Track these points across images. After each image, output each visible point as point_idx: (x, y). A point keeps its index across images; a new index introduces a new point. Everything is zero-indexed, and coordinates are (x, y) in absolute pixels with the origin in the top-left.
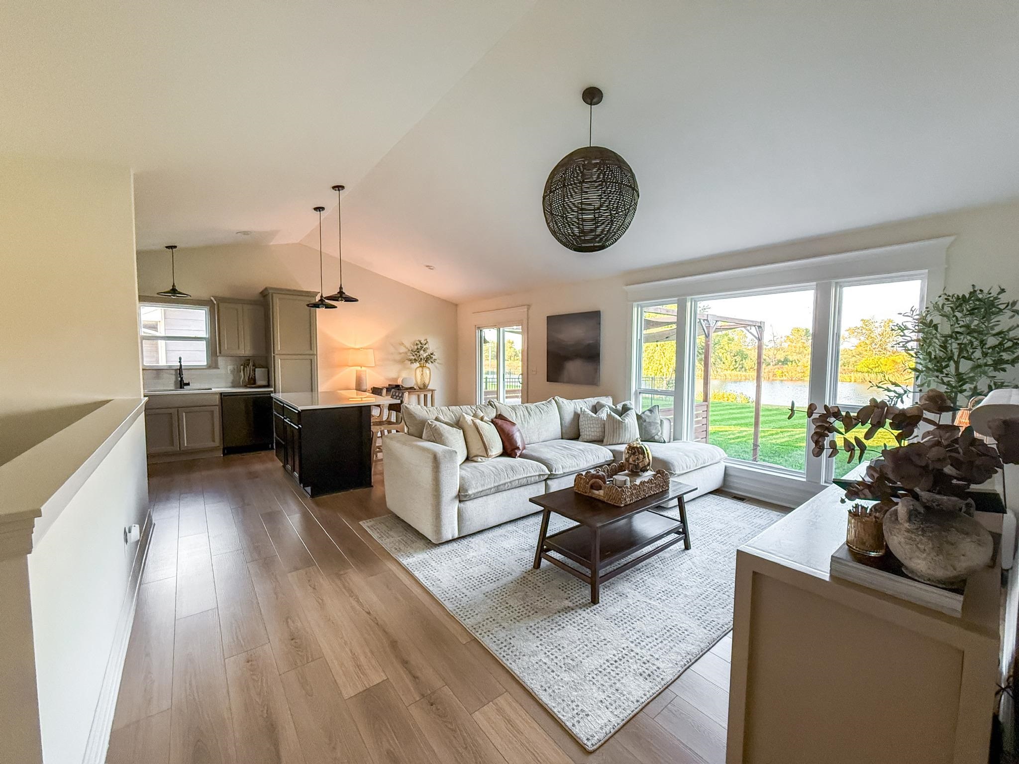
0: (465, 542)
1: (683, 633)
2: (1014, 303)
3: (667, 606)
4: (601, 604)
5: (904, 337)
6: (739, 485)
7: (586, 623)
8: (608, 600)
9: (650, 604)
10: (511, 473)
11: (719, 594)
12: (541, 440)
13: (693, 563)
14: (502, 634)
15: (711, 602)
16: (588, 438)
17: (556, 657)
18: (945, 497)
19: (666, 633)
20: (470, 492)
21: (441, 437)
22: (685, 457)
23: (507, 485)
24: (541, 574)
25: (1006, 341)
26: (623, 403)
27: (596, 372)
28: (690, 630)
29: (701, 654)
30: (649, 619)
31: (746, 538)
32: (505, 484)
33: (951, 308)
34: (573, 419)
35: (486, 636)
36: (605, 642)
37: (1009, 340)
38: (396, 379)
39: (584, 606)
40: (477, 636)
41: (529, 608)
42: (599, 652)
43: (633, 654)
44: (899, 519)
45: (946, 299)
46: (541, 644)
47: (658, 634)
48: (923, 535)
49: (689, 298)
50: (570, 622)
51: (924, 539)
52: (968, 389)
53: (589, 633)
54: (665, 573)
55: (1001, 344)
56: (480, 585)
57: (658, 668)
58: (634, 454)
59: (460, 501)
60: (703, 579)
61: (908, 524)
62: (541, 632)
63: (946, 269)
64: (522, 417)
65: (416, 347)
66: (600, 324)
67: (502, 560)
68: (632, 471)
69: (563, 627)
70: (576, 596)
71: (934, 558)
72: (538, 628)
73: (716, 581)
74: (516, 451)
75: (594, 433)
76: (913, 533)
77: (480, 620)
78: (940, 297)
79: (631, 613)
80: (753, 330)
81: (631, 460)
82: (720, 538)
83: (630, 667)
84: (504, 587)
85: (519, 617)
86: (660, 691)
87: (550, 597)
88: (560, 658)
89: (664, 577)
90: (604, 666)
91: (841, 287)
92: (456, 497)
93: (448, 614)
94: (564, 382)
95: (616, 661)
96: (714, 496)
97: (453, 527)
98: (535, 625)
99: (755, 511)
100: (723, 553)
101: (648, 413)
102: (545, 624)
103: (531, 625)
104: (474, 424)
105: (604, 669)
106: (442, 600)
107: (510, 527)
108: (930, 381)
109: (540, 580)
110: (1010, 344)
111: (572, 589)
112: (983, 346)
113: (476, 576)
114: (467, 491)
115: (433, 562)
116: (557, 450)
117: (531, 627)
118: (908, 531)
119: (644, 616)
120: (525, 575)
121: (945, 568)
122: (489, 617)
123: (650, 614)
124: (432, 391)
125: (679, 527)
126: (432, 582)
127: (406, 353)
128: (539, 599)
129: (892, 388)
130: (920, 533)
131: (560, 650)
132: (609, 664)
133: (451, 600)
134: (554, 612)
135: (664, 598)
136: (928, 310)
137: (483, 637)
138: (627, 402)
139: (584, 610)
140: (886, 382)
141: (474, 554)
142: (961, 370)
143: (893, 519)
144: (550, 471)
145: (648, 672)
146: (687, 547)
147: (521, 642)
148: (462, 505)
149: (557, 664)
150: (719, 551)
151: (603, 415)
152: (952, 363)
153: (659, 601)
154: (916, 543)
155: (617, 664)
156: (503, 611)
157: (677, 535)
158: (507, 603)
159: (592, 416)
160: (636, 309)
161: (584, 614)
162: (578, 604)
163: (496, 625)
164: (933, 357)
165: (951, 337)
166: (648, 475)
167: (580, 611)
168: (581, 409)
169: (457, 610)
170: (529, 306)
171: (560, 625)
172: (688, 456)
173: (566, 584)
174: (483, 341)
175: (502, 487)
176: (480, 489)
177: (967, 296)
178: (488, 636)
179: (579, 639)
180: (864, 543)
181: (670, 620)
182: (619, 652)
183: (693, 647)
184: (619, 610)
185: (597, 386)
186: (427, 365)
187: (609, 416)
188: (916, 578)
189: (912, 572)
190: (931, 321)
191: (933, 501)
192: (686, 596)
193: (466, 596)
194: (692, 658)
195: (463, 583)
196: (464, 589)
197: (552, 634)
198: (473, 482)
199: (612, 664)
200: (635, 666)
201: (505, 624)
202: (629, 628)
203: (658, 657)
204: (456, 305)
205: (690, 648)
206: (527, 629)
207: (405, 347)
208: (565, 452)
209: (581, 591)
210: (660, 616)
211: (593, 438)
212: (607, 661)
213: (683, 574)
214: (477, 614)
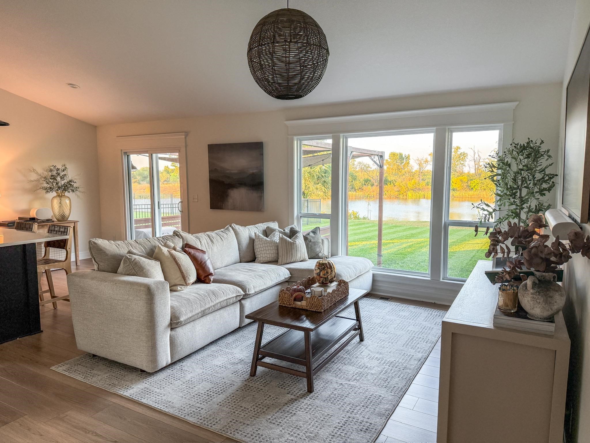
0: (177, 367)
1: (379, 398)
2: (548, 151)
3: (362, 383)
4: (315, 392)
5: (493, 173)
6: (384, 288)
7: (310, 407)
8: (319, 388)
9: (350, 384)
10: (213, 298)
11: (394, 368)
12: (224, 265)
13: (369, 350)
14: (249, 429)
15: (390, 375)
16: (264, 260)
17: (298, 434)
18: (547, 274)
19: (368, 401)
20: (182, 319)
21: (143, 270)
22: (347, 268)
23: (211, 309)
24: (259, 380)
25: (546, 176)
26: (290, 227)
27: (261, 199)
28: (383, 396)
29: (394, 408)
30: (353, 394)
31: (398, 327)
32: (209, 308)
33: (517, 152)
34: (249, 243)
35: (236, 434)
36: (329, 416)
37: (547, 175)
38: (28, 211)
39: (303, 396)
40: (229, 435)
41: (261, 406)
42: (328, 424)
43: (351, 419)
44: (528, 288)
45: (514, 147)
46: (283, 429)
47: (363, 403)
48: (539, 295)
49: (342, 135)
50: (298, 409)
51: (540, 297)
52: (526, 207)
53: (315, 413)
54: (352, 361)
55: (543, 178)
56: (211, 398)
57: (371, 424)
58: (324, 269)
59: (172, 329)
60: (380, 360)
61: (532, 290)
62: (279, 421)
63: (513, 124)
64: (207, 245)
65: (50, 174)
66: (263, 154)
67: (219, 376)
68: (323, 283)
69: (295, 414)
70: (294, 390)
71: (544, 306)
72: (275, 418)
73: (388, 360)
74: (210, 277)
75: (270, 255)
76: (534, 294)
77: (225, 424)
78: (511, 145)
79: (339, 393)
80: (376, 159)
81: (321, 274)
82: (381, 329)
83: (352, 428)
84: (233, 395)
85: (256, 414)
86: (376, 437)
87: (274, 395)
88: (301, 434)
89: (353, 364)
90: (335, 431)
91: (452, 132)
92: (168, 326)
93: (193, 425)
94: (228, 209)
95: (341, 427)
96: (367, 299)
97: (167, 354)
98: (272, 417)
99: (398, 307)
100: (387, 340)
101: (312, 234)
102: (279, 414)
103: (269, 417)
104: (172, 255)
105: (336, 433)
106: (182, 416)
107: (213, 348)
108: (505, 202)
109: (261, 384)
110: (547, 178)
111: (289, 386)
112: (534, 179)
113: (203, 392)
114: (178, 318)
115: (155, 389)
116: (243, 272)
117: (269, 419)
118: (532, 294)
119: (349, 393)
120: (245, 383)
121: (548, 310)
122: (231, 420)
123: (353, 391)
124: (75, 222)
125: (355, 325)
126: (163, 404)
127: (38, 180)
128: (266, 398)
129: (486, 208)
130: (538, 294)
131: (299, 429)
132: (337, 429)
133: (190, 415)
134: (282, 405)
135: (358, 378)
136: (505, 153)
137: (234, 435)
138: (293, 226)
139: (305, 399)
140: (483, 204)
141: (191, 375)
142: (523, 195)
143: (524, 288)
144: (244, 290)
145: (365, 428)
146: (362, 340)
147: (267, 431)
148: (173, 332)
149: (300, 438)
150: (384, 339)
151: (276, 238)
152: (518, 190)
153: (355, 381)
154: (536, 299)
155: (343, 428)
156: (241, 413)
157: (354, 332)
158: (241, 407)
159: (266, 240)
160: (296, 142)
161: (306, 401)
162: (298, 395)
163: (240, 425)
164: (509, 187)
165: (518, 173)
166: (333, 286)
167: (302, 400)
168: (255, 234)
169: (201, 421)
170: (187, 134)
171: (291, 413)
172: (349, 268)
173: (283, 383)
174: (130, 167)
175: (207, 311)
176: (190, 315)
177: (526, 145)
178: (238, 433)
179: (310, 419)
180: (507, 306)
181: (367, 392)
182: (341, 420)
183: (388, 405)
184: (330, 393)
185: (262, 211)
186: (66, 194)
187: (281, 239)
188: (535, 319)
189: (532, 316)
190: (507, 161)
191: (542, 276)
192: (372, 374)
193: (202, 409)
194: (389, 412)
195: (193, 400)
196: (198, 404)
197: (288, 420)
198: (183, 310)
199: (339, 429)
200: (355, 426)
201: (249, 422)
202: (342, 403)
203: (368, 417)
204: (96, 126)
205: (386, 406)
206: (267, 421)
207: (37, 173)
208: (252, 274)
209: (296, 386)
210: (359, 391)
211: (269, 260)
212: (336, 428)
213: (365, 359)
214: (219, 420)
